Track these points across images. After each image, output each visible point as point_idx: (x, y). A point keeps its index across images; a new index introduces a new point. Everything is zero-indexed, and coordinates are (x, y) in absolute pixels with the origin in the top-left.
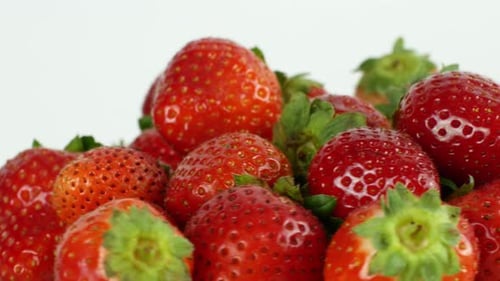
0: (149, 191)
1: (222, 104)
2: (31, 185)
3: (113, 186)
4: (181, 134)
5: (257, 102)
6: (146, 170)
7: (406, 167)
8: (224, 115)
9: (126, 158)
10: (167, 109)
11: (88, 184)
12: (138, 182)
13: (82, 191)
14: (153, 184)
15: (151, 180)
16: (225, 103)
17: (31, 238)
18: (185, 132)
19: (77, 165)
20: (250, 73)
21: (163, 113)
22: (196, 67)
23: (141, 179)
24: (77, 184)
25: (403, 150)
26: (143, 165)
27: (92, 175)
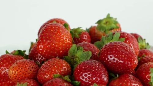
0: (33, 74)
1: (54, 45)
2: (4, 67)
3: (23, 73)
4: (43, 53)
5: (65, 43)
6: (32, 68)
7: (99, 75)
8: (55, 47)
9: (27, 65)
10: (40, 46)
11: (16, 73)
12: (30, 72)
13: (15, 75)
14: (34, 71)
15: (33, 70)
16: (55, 44)
17: (4, 82)
18: (44, 53)
19: (13, 67)
20: (62, 35)
21: (39, 47)
22: (48, 34)
23: (31, 70)
24: (14, 73)
25: (98, 69)
26: (31, 66)
27: (17, 70)
